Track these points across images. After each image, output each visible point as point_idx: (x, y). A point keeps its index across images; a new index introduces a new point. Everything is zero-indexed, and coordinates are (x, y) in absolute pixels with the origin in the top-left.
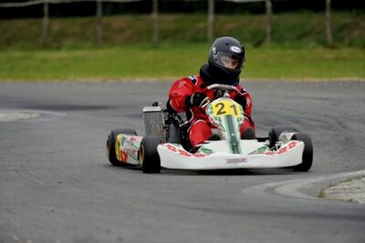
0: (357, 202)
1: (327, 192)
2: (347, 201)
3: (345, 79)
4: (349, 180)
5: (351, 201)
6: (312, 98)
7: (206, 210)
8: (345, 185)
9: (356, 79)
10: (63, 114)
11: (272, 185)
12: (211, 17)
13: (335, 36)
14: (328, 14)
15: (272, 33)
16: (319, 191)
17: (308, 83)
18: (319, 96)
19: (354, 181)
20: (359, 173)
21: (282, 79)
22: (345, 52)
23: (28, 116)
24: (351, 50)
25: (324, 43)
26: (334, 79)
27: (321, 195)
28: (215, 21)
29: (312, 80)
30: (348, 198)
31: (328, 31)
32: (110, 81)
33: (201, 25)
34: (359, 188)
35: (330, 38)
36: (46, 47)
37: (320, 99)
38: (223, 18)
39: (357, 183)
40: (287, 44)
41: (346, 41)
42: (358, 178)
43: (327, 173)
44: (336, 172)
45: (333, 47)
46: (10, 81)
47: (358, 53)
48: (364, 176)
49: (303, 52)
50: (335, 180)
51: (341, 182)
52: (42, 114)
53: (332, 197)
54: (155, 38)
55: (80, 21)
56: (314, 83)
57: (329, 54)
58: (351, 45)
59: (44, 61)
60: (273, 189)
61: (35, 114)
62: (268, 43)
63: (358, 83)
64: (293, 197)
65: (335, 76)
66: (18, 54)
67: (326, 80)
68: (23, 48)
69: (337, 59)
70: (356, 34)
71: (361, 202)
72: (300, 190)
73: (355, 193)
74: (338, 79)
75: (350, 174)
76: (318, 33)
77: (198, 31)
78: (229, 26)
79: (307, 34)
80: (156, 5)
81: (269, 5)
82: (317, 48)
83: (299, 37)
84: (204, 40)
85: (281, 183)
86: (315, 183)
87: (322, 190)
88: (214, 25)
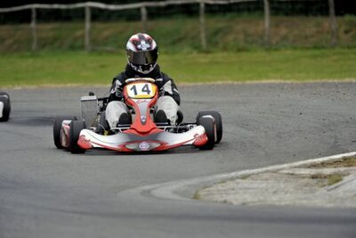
0: (231, 204)
1: (202, 193)
2: (221, 202)
3: (219, 82)
4: (224, 181)
5: (225, 202)
6: (186, 102)
7: (82, 213)
8: (220, 187)
9: (230, 82)
11: (147, 187)
12: (88, 25)
13: (209, 41)
14: (202, 19)
16: (194, 192)
17: (183, 87)
18: (193, 100)
19: (228, 182)
20: (233, 174)
22: (219, 56)
24: (225, 54)
25: (198, 48)
26: (208, 83)
27: (196, 197)
28: (92, 28)
29: (187, 84)
30: (223, 199)
31: (203, 36)
33: (79, 33)
34: (233, 189)
35: (204, 43)
37: (195, 102)
38: (99, 25)
39: (231, 184)
41: (221, 45)
42: (232, 179)
43: (202, 175)
44: (210, 174)
45: (207, 52)
47: (233, 56)
48: (238, 178)
49: (177, 57)
50: (209, 182)
51: (215, 183)
53: (206, 198)
54: (34, 46)
56: (189, 87)
57: (203, 59)
58: (225, 49)
60: (149, 191)
63: (231, 86)
64: (170, 199)
65: (209, 81)
67: (200, 84)
69: (212, 63)
70: (230, 38)
71: (235, 203)
72: (175, 192)
73: (229, 194)
74: (212, 83)
75: (225, 176)
76: (193, 38)
77: (76, 39)
78: (106, 33)
79: (180, 40)
80: (34, 15)
81: (144, 11)
82: (191, 52)
83: (174, 43)
84: (82, 47)
85: (157, 185)
86: (189, 186)
87: (197, 192)
88: (90, 32)
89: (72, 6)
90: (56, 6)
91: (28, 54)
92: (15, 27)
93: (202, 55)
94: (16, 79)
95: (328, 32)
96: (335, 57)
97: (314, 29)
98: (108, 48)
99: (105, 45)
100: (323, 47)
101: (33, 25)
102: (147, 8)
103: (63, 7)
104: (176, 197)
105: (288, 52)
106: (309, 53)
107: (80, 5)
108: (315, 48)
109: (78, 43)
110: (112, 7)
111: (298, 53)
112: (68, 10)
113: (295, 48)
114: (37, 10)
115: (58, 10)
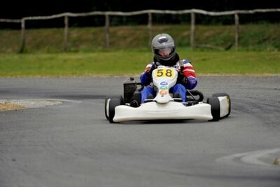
6: (270, 89)
7: (187, 175)
10: (79, 102)
11: (238, 155)
12: (193, 27)
15: (239, 39)
16: (274, 159)
17: (266, 77)
18: (275, 87)
21: (247, 74)
23: (52, 104)
27: (276, 163)
28: (196, 30)
29: (270, 75)
32: (115, 76)
33: (186, 33)
36: (66, 50)
37: (276, 89)
38: (201, 28)
40: (251, 47)
46: (39, 76)
49: (263, 53)
52: (63, 102)
55: (93, 30)
56: (271, 77)
59: (65, 61)
60: (238, 159)
61: (58, 102)
62: (236, 47)
64: (254, 165)
66: (45, 56)
68: (48, 52)
72: (260, 159)
76: (274, 39)
77: (183, 38)
78: (207, 34)
79: (265, 40)
80: (150, 18)
81: (237, 17)
82: (273, 50)
83: (260, 43)
84: (188, 45)
85: (245, 154)
86: (271, 154)
87: (276, 159)
88: (195, 33)
89: (180, 12)
90: (168, 12)
91: (146, 49)
92: (134, 27)
94: (136, 69)
98: (208, 46)
99: (206, 43)
101: (149, 26)
102: (239, 15)
103: (173, 12)
104: (261, 163)
107: (187, 11)
109: (185, 41)
110: (212, 14)
112: (177, 15)
114: (153, 14)
115: (170, 15)
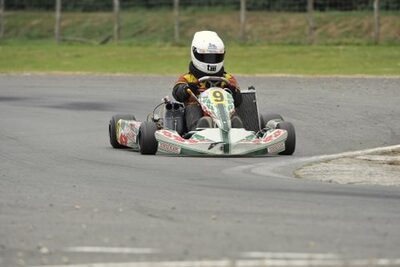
14: (176, 12)
31: (176, 29)
35: (177, 36)
45: (181, 45)
93: (176, 48)
95: (296, 29)
96: (316, 54)
97: (281, 25)
100: (299, 44)
105: (266, 48)
106: (286, 49)
108: (291, 44)
111: (275, 49)
113: (270, 44)
